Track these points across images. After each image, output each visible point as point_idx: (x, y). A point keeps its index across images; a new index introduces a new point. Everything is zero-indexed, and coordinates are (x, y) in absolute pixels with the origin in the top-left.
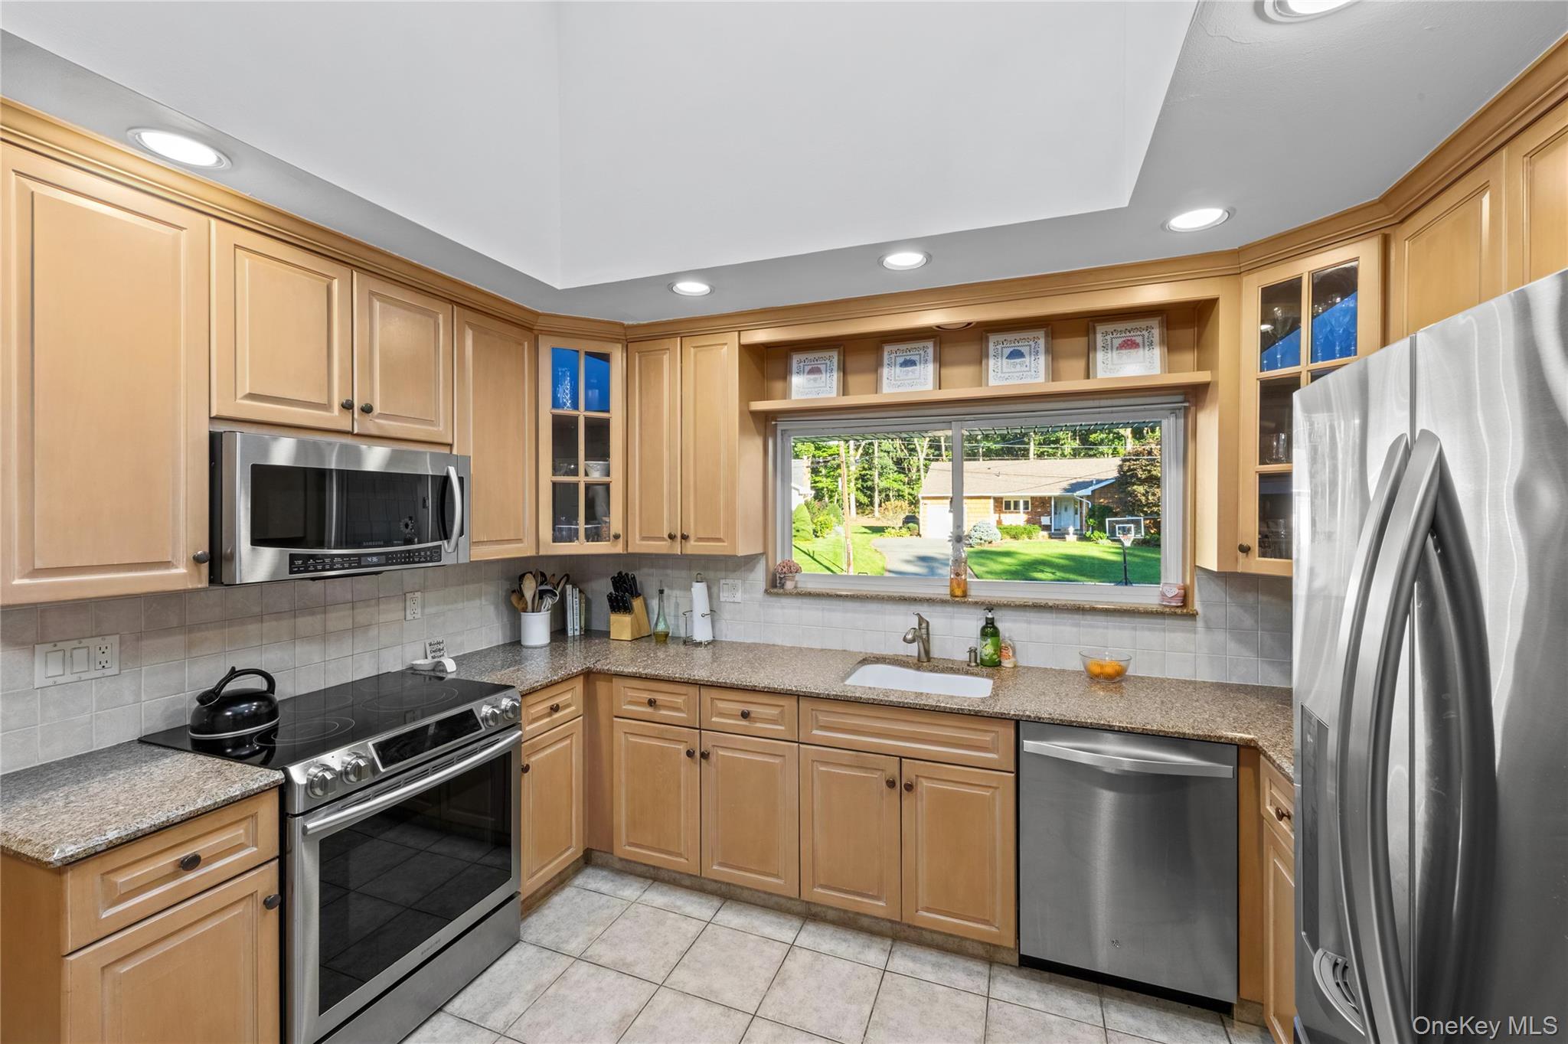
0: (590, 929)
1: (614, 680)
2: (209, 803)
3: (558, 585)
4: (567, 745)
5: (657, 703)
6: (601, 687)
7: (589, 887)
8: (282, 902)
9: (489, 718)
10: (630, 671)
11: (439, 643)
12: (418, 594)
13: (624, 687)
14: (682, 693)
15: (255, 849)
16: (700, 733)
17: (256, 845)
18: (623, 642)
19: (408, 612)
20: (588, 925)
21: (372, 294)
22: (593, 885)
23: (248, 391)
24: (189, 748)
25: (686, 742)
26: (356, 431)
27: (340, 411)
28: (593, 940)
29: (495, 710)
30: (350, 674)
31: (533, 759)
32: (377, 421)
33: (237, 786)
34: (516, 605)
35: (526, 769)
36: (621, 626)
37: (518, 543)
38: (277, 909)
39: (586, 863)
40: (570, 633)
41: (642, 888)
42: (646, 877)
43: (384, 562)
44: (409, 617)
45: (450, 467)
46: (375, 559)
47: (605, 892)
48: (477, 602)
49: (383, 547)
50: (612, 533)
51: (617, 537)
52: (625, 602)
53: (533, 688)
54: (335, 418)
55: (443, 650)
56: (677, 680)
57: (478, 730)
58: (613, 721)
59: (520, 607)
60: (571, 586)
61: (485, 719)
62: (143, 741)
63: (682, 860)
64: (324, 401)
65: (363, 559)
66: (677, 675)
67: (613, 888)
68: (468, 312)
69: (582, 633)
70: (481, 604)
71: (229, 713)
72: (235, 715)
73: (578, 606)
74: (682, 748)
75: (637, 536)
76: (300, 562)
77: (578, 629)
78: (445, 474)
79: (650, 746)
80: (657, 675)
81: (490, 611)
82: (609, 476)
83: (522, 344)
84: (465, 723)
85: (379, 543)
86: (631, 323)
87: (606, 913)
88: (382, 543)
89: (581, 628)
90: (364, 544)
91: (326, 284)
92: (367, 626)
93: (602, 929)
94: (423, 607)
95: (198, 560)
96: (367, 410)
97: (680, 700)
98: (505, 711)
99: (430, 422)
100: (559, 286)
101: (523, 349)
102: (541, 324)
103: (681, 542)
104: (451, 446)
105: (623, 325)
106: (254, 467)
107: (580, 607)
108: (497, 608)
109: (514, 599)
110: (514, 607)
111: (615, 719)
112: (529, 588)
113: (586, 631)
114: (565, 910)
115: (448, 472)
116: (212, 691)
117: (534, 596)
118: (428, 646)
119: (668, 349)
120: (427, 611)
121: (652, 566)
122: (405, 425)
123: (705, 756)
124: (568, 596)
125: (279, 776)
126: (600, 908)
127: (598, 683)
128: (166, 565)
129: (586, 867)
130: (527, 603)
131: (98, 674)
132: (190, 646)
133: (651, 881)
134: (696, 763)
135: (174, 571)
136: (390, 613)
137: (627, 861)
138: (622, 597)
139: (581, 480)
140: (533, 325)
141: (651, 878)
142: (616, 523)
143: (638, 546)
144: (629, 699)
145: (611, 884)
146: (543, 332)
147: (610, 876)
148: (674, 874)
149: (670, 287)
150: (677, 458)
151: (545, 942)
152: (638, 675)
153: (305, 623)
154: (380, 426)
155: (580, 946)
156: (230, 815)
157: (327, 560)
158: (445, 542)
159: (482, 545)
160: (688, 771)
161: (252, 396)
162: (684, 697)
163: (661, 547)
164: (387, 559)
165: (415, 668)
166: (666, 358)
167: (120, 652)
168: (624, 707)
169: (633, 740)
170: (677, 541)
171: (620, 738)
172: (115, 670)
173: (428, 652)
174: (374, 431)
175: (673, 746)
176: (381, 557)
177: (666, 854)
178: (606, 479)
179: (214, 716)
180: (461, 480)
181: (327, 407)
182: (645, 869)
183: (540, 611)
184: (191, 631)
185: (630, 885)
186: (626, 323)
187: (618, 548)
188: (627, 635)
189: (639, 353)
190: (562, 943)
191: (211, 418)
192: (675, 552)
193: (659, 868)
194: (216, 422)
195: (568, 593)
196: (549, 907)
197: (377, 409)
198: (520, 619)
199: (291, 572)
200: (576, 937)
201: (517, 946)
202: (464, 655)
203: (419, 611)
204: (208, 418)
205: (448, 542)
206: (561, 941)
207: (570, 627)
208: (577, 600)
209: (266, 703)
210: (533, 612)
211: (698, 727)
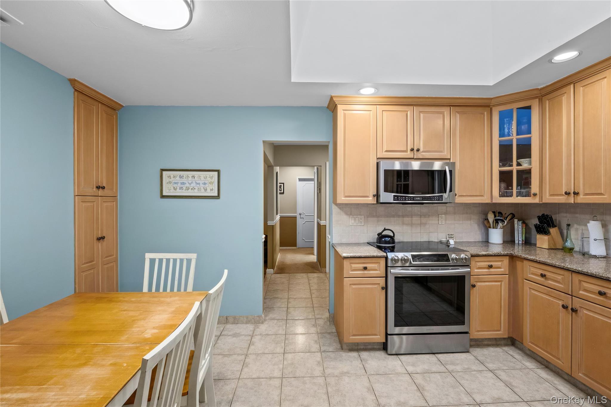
0: (501, 365)
1: (524, 261)
2: (369, 255)
3: (507, 218)
4: (498, 285)
5: (546, 276)
6: (519, 264)
7: (509, 353)
8: (386, 288)
9: (454, 259)
10: (532, 258)
11: (452, 235)
12: (443, 215)
13: (530, 266)
14: (560, 273)
15: (380, 272)
16: (572, 298)
17: (380, 271)
18: (543, 249)
19: (440, 221)
20: (501, 364)
21: (420, 112)
22: (511, 352)
23: (385, 150)
24: (376, 247)
25: (563, 301)
26: (415, 158)
27: (410, 152)
28: (499, 369)
29: (457, 257)
30: (420, 239)
31: (479, 284)
32: (422, 153)
33: (376, 253)
34: (486, 225)
35: (474, 286)
36: (542, 241)
37: (481, 197)
38: (385, 290)
39: (512, 344)
40: (516, 242)
41: (537, 366)
42: (543, 364)
43: (422, 199)
44: (440, 223)
45: (446, 167)
46: (419, 198)
47: (516, 358)
48: (469, 222)
49: (421, 194)
50: (532, 192)
51: (535, 195)
52: (544, 229)
53: (478, 254)
54: (409, 154)
55: (453, 237)
56: (557, 266)
57: (449, 262)
58: (524, 281)
59: (488, 225)
60: (517, 220)
61: (453, 259)
62: (368, 243)
63: (560, 362)
64: (405, 149)
65: (415, 198)
66: (557, 264)
67: (521, 359)
68: (457, 108)
69: (524, 243)
70: (471, 223)
71: (383, 240)
72: (384, 240)
73: (521, 229)
74: (561, 303)
75: (548, 194)
76: (396, 198)
77: (521, 241)
78: (444, 169)
79: (542, 297)
80: (545, 262)
81: (476, 227)
82: (531, 165)
83: (484, 114)
84: (444, 258)
85: (420, 193)
86: (542, 86)
87: (512, 364)
88: (421, 193)
89: (522, 240)
90: (415, 193)
91: (406, 114)
92: (426, 224)
93: (507, 368)
94: (446, 220)
95: (374, 196)
96: (418, 150)
97: (559, 278)
98: (462, 259)
99: (441, 152)
100: (491, 84)
101: (484, 116)
102: (493, 102)
103: (574, 197)
104: (450, 159)
105: (538, 89)
106: (385, 170)
107: (522, 230)
108: (479, 225)
109: (486, 222)
110: (486, 226)
111: (525, 280)
112: (491, 218)
113: (525, 242)
114: (493, 354)
115: (445, 169)
116: (380, 233)
117: (493, 222)
118: (447, 235)
119: (566, 93)
120: (447, 222)
121: (566, 212)
122: (432, 154)
123: (574, 310)
124: (515, 224)
125: (385, 254)
126: (510, 361)
127: (517, 262)
128: (367, 197)
129: (512, 346)
130: (490, 225)
131: (360, 224)
132: (378, 221)
133: (544, 367)
134: (569, 313)
135: (369, 199)
136: (433, 221)
137: (533, 352)
138: (543, 226)
139: (515, 168)
140: (490, 104)
141: (545, 366)
142: (535, 187)
143: (548, 199)
144: (532, 272)
145: (521, 357)
146: (495, 106)
147: (523, 354)
148: (558, 370)
149: (550, 61)
150: (571, 150)
151: (479, 358)
152: (535, 260)
153: (406, 219)
154: (423, 155)
155: (493, 367)
156: (374, 260)
157: (404, 198)
158: (445, 194)
159: (463, 197)
160: (564, 317)
161: (386, 151)
162: (562, 276)
163: (562, 199)
164: (423, 199)
165: (442, 241)
166: (564, 98)
167: (364, 220)
168: (529, 275)
169: (533, 292)
170: (571, 195)
171: (526, 288)
172: (363, 224)
173: (447, 237)
174: (421, 157)
175: (556, 301)
176: (421, 198)
177: (551, 355)
178: (530, 167)
179: (380, 240)
180: (451, 172)
181: (406, 151)
182: (542, 360)
183: (497, 229)
184: (378, 217)
185: (531, 362)
186: (539, 87)
187: (536, 200)
188: (546, 246)
189: (548, 100)
190: (486, 362)
191: (377, 158)
192: (570, 202)
193: (549, 362)
194: (379, 159)
195: (515, 223)
196: (487, 350)
197: (421, 150)
198: (488, 230)
199: (394, 200)
200: (493, 364)
201: (468, 353)
202: (463, 242)
203: (444, 221)
204: (376, 158)
205: (446, 194)
206: (486, 361)
207: (516, 239)
208: (521, 227)
209: (392, 239)
210: (493, 228)
211: (570, 294)
